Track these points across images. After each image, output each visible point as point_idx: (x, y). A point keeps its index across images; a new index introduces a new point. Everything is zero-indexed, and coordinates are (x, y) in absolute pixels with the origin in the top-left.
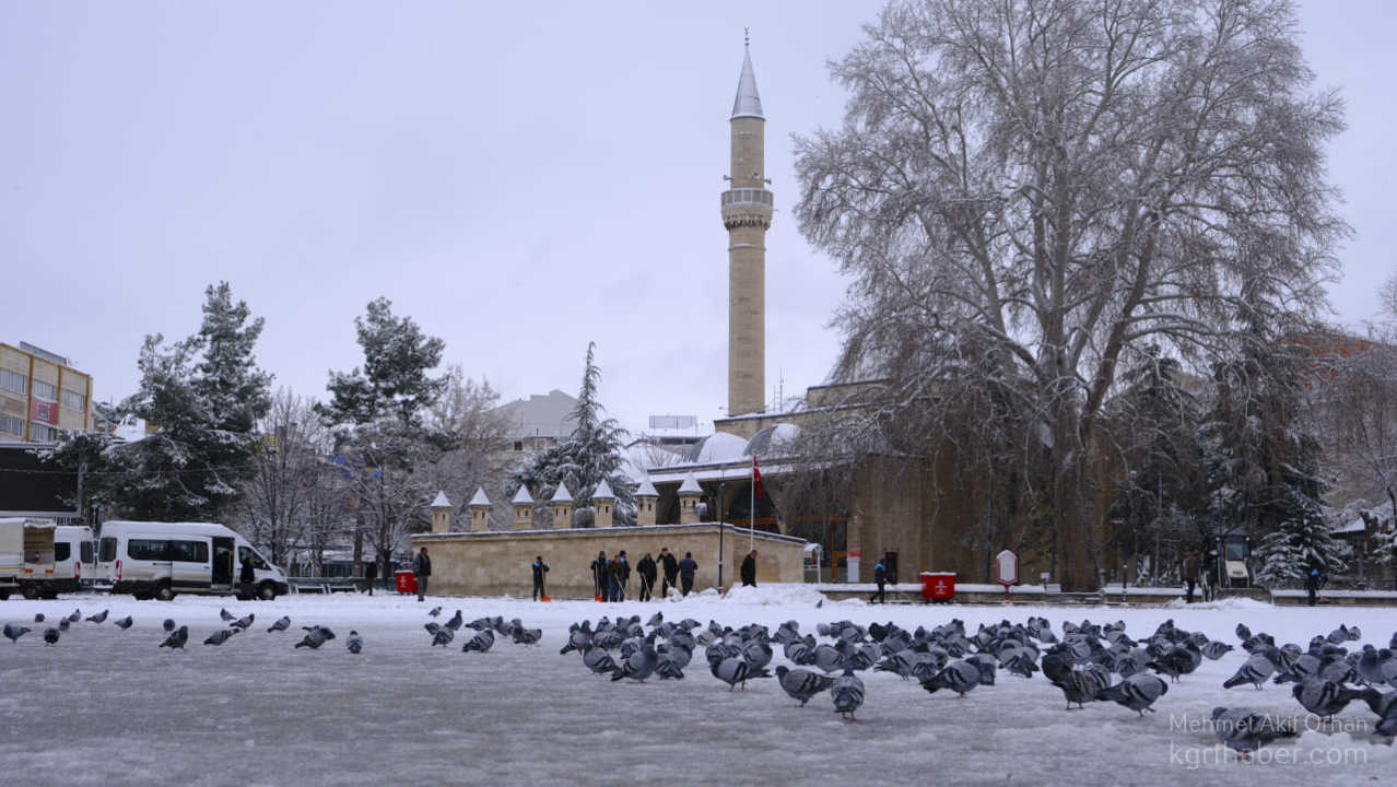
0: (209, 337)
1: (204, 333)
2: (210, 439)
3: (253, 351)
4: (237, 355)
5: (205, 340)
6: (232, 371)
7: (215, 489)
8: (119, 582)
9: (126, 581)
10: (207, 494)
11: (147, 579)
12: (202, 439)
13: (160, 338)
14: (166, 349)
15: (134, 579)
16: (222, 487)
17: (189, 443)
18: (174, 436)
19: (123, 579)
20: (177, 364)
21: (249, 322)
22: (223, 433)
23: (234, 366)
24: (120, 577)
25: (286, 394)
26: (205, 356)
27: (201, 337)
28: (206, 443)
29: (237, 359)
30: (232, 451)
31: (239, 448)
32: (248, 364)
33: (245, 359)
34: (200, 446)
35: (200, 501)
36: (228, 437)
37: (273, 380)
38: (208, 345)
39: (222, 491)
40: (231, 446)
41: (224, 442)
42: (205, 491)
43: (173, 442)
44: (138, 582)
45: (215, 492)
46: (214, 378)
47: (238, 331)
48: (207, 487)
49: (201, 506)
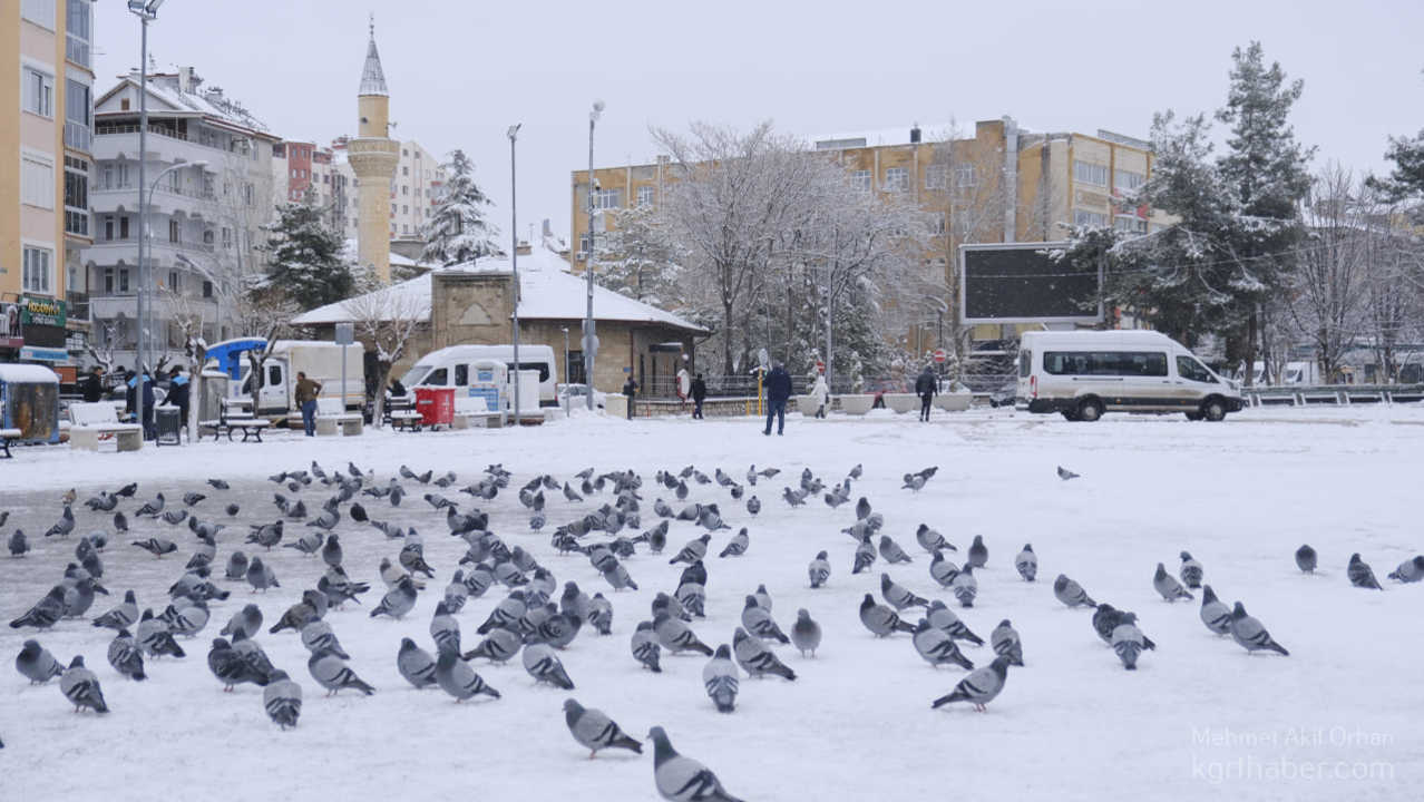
0: (1239, 108)
1: (1233, 104)
2: (1234, 226)
3: (1289, 120)
4: (1270, 126)
5: (1234, 112)
6: (1267, 145)
7: (1241, 284)
8: (1034, 400)
9: (1043, 400)
10: (1233, 291)
11: (1066, 397)
12: (1226, 227)
13: (1170, 115)
14: (1177, 127)
15: (1052, 397)
16: (1249, 282)
17: (1210, 232)
18: (1194, 227)
19: (1038, 397)
20: (1192, 143)
21: (1285, 86)
22: (1251, 219)
23: (1270, 140)
24: (1035, 394)
25: (1334, 169)
26: (1235, 131)
27: (1230, 109)
28: (1230, 232)
29: (1271, 131)
30: (1261, 240)
31: (1269, 235)
32: (1285, 136)
33: (1281, 131)
34: (1221, 236)
35: (1223, 299)
36: (1255, 224)
37: (1315, 152)
38: (1238, 118)
39: (1248, 287)
40: (1260, 234)
41: (1251, 229)
42: (1230, 287)
43: (1190, 233)
44: (1056, 399)
45: (1240, 288)
46: (1242, 156)
47: (1275, 98)
48: (1230, 283)
49: (1225, 305)
